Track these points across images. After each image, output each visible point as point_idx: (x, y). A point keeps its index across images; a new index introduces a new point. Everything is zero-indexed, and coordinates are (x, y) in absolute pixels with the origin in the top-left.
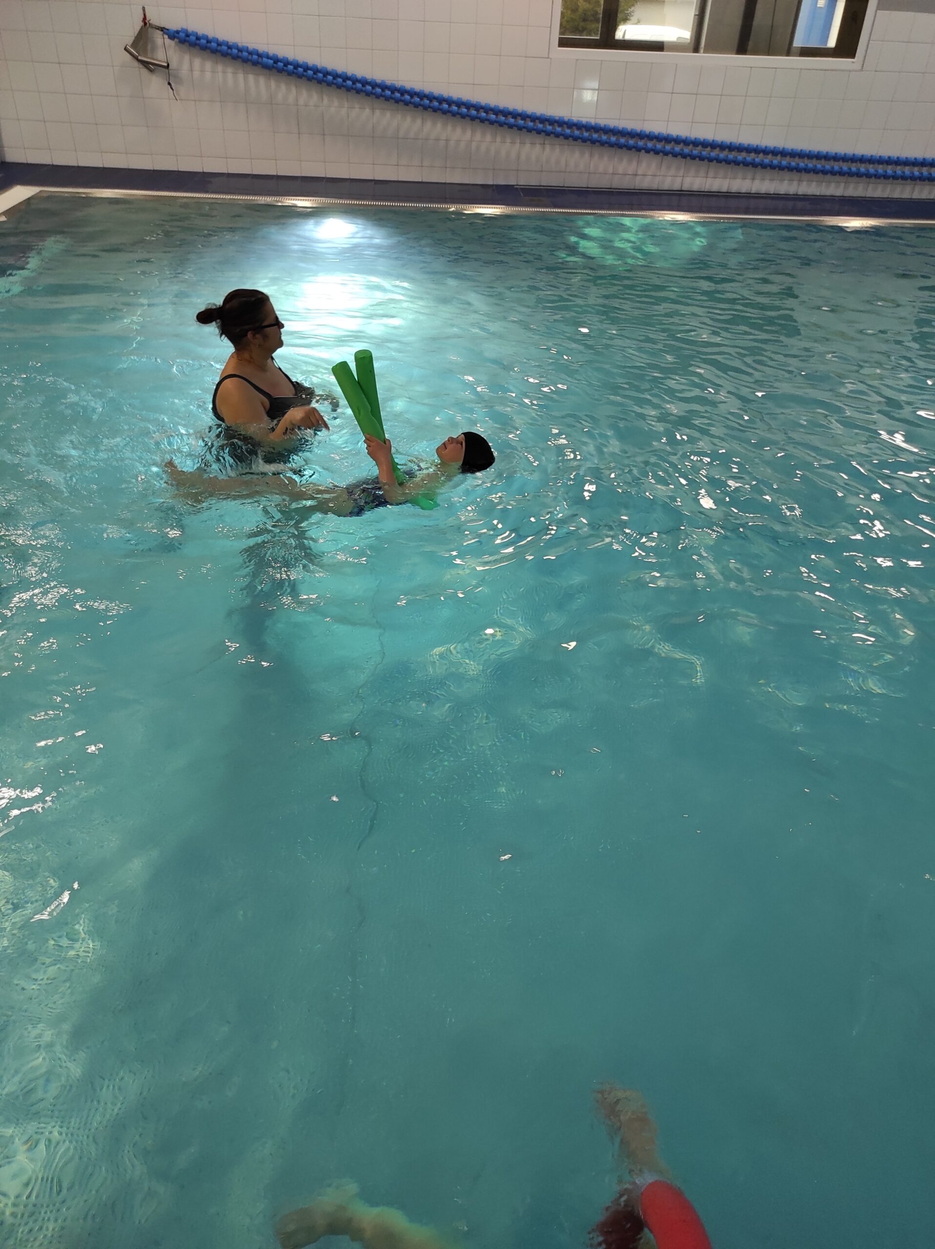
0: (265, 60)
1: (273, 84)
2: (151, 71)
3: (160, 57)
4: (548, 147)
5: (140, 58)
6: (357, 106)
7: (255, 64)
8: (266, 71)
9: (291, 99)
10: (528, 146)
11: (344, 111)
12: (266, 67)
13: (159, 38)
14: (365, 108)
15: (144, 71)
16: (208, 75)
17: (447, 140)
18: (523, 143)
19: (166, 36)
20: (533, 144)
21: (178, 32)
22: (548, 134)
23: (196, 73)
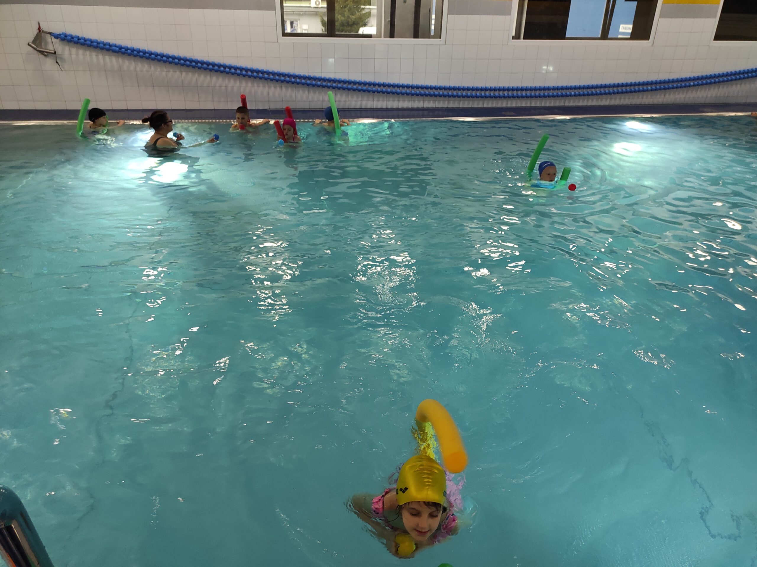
0: (114, 48)
1: (120, 60)
2: (46, 56)
3: (50, 48)
4: (284, 89)
5: (37, 49)
6: (171, 70)
7: (108, 50)
8: (116, 54)
9: (132, 68)
10: (273, 88)
11: (164, 73)
12: (114, 51)
13: (49, 38)
14: (176, 72)
15: (41, 56)
16: (81, 57)
17: (226, 87)
18: (269, 87)
19: (53, 37)
20: (275, 87)
21: (60, 35)
22: (282, 81)
23: (74, 56)
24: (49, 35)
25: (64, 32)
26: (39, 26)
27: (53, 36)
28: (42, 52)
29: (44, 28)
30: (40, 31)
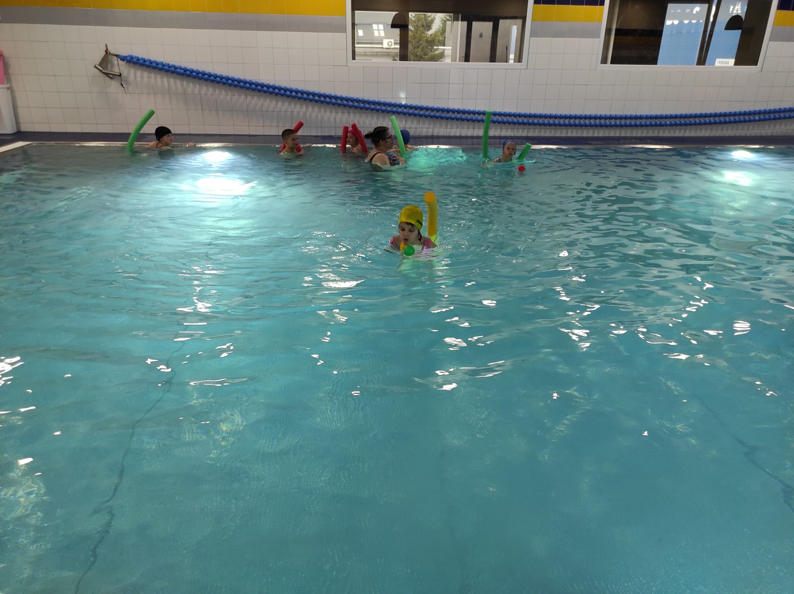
0: (178, 70)
2: (111, 78)
3: (116, 70)
5: (103, 71)
7: (173, 72)
8: (180, 76)
11: (229, 97)
12: (179, 74)
13: (115, 60)
15: (107, 79)
16: (146, 80)
17: (292, 112)
18: (337, 112)
20: (343, 113)
21: (126, 57)
23: (139, 79)
24: (116, 57)
25: (131, 54)
26: (107, 48)
27: (119, 58)
28: (107, 74)
29: (112, 50)
30: (107, 53)
